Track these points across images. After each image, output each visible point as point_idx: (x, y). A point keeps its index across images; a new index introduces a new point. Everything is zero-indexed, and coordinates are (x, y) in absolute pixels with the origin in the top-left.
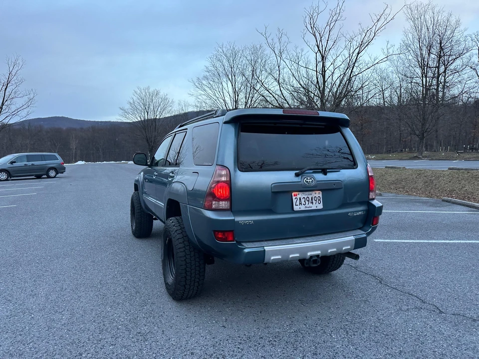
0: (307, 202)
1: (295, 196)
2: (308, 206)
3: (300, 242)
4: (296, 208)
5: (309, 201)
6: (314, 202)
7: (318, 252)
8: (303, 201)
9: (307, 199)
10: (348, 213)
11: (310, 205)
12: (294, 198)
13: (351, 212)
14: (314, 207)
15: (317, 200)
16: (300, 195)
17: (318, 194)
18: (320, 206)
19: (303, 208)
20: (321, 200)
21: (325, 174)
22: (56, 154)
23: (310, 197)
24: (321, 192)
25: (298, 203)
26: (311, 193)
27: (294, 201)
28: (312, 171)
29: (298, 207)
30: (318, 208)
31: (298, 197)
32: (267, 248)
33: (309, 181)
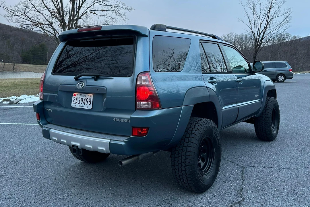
0: (81, 102)
1: (74, 96)
2: (81, 105)
3: (71, 132)
4: (73, 105)
5: (82, 101)
6: (86, 103)
7: (78, 144)
8: (78, 100)
9: (81, 100)
10: (113, 118)
11: (83, 104)
12: (73, 97)
13: (116, 118)
14: (85, 107)
15: (89, 102)
16: (78, 96)
17: (90, 97)
18: (90, 107)
19: (77, 106)
20: (92, 102)
21: (96, 80)
22: (286, 62)
23: (84, 98)
24: (92, 95)
25: (75, 102)
26: (85, 95)
27: (73, 99)
28: (91, 77)
29: (74, 104)
30: (88, 108)
31: (76, 97)
32: (52, 131)
33: (81, 84)
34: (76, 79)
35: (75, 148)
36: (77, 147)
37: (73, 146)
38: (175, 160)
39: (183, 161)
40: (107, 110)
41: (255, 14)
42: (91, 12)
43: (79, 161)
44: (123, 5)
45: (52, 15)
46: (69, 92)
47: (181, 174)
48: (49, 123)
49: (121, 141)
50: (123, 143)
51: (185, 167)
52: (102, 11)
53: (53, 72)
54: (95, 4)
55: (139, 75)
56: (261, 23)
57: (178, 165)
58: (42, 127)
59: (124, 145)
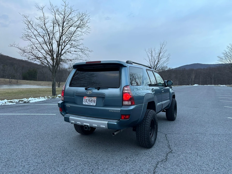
0: (89, 102)
2: (89, 103)
3: (83, 118)
4: (84, 103)
5: (90, 101)
6: (92, 102)
7: (88, 124)
8: (87, 100)
9: (89, 100)
10: (109, 110)
11: (90, 103)
12: (84, 99)
13: (110, 110)
14: (92, 104)
15: (94, 101)
16: (87, 98)
17: (95, 99)
18: (95, 104)
19: (87, 104)
20: (96, 102)
21: (98, 90)
24: (96, 98)
25: (85, 101)
26: (91, 98)
27: (84, 100)
28: (95, 88)
30: (93, 105)
31: (86, 99)
32: (70, 117)
33: (89, 92)
34: (86, 89)
35: (87, 126)
36: (88, 126)
37: (85, 125)
38: (138, 131)
39: (143, 132)
40: (105, 106)
41: (152, 56)
42: (68, 52)
43: (79, 134)
44: (87, 49)
45: (46, 53)
46: (81, 96)
47: (141, 138)
48: (68, 113)
49: (114, 122)
50: (116, 123)
51: (144, 135)
52: (75, 51)
53: (70, 85)
54: (71, 47)
55: (124, 88)
56: (155, 61)
57: (140, 134)
58: (63, 115)
59: (117, 124)
